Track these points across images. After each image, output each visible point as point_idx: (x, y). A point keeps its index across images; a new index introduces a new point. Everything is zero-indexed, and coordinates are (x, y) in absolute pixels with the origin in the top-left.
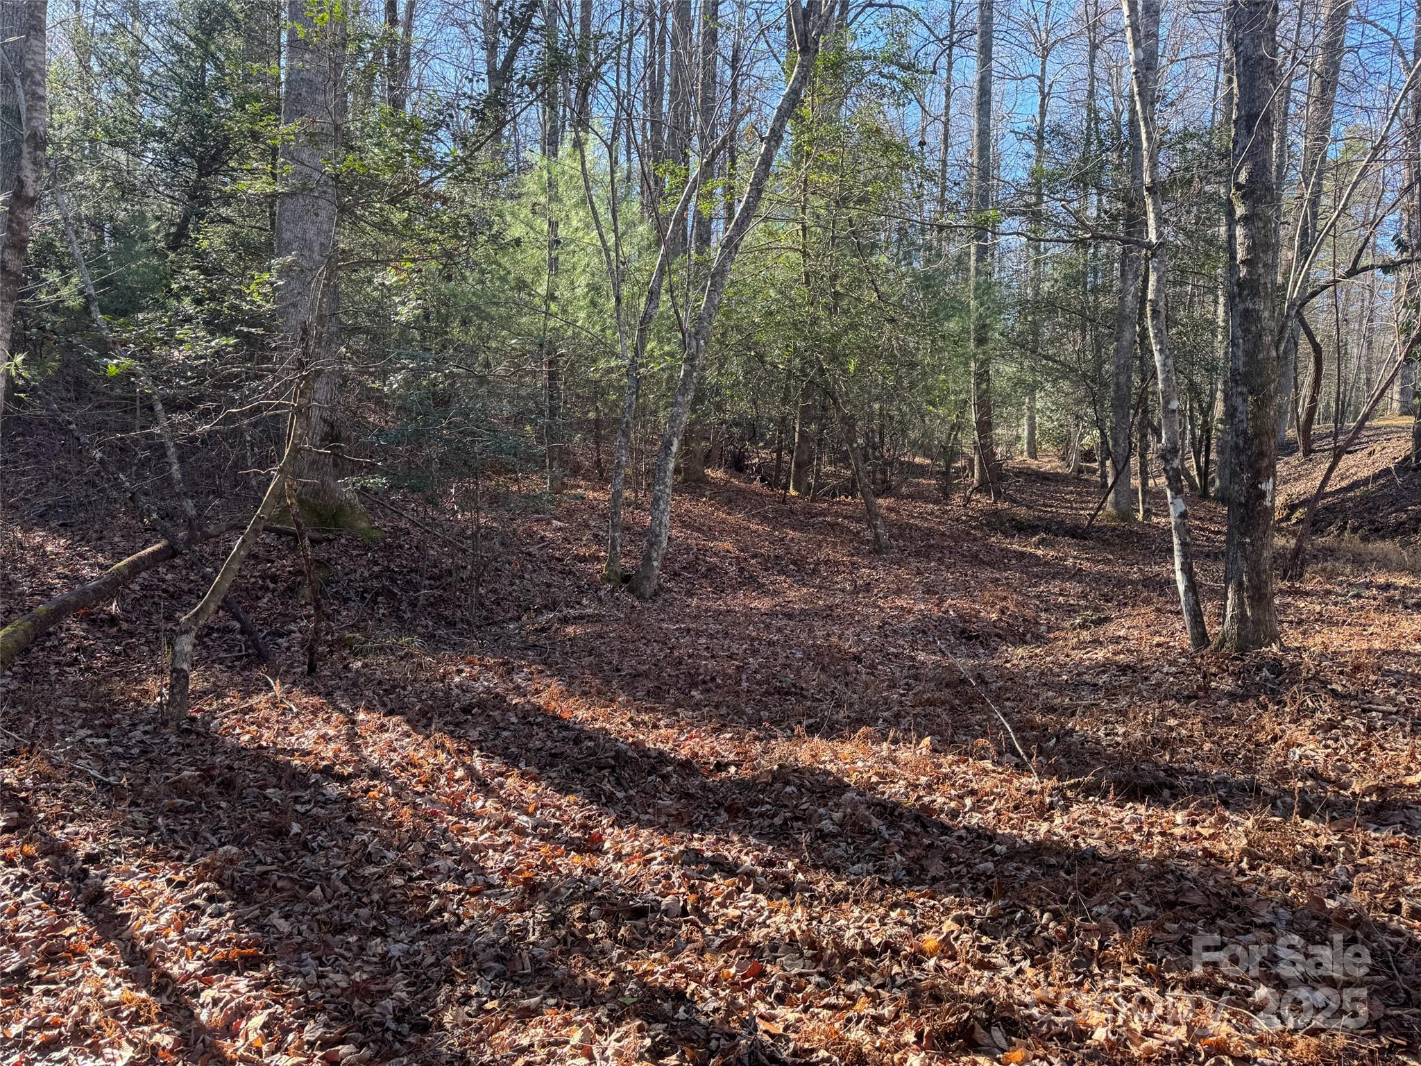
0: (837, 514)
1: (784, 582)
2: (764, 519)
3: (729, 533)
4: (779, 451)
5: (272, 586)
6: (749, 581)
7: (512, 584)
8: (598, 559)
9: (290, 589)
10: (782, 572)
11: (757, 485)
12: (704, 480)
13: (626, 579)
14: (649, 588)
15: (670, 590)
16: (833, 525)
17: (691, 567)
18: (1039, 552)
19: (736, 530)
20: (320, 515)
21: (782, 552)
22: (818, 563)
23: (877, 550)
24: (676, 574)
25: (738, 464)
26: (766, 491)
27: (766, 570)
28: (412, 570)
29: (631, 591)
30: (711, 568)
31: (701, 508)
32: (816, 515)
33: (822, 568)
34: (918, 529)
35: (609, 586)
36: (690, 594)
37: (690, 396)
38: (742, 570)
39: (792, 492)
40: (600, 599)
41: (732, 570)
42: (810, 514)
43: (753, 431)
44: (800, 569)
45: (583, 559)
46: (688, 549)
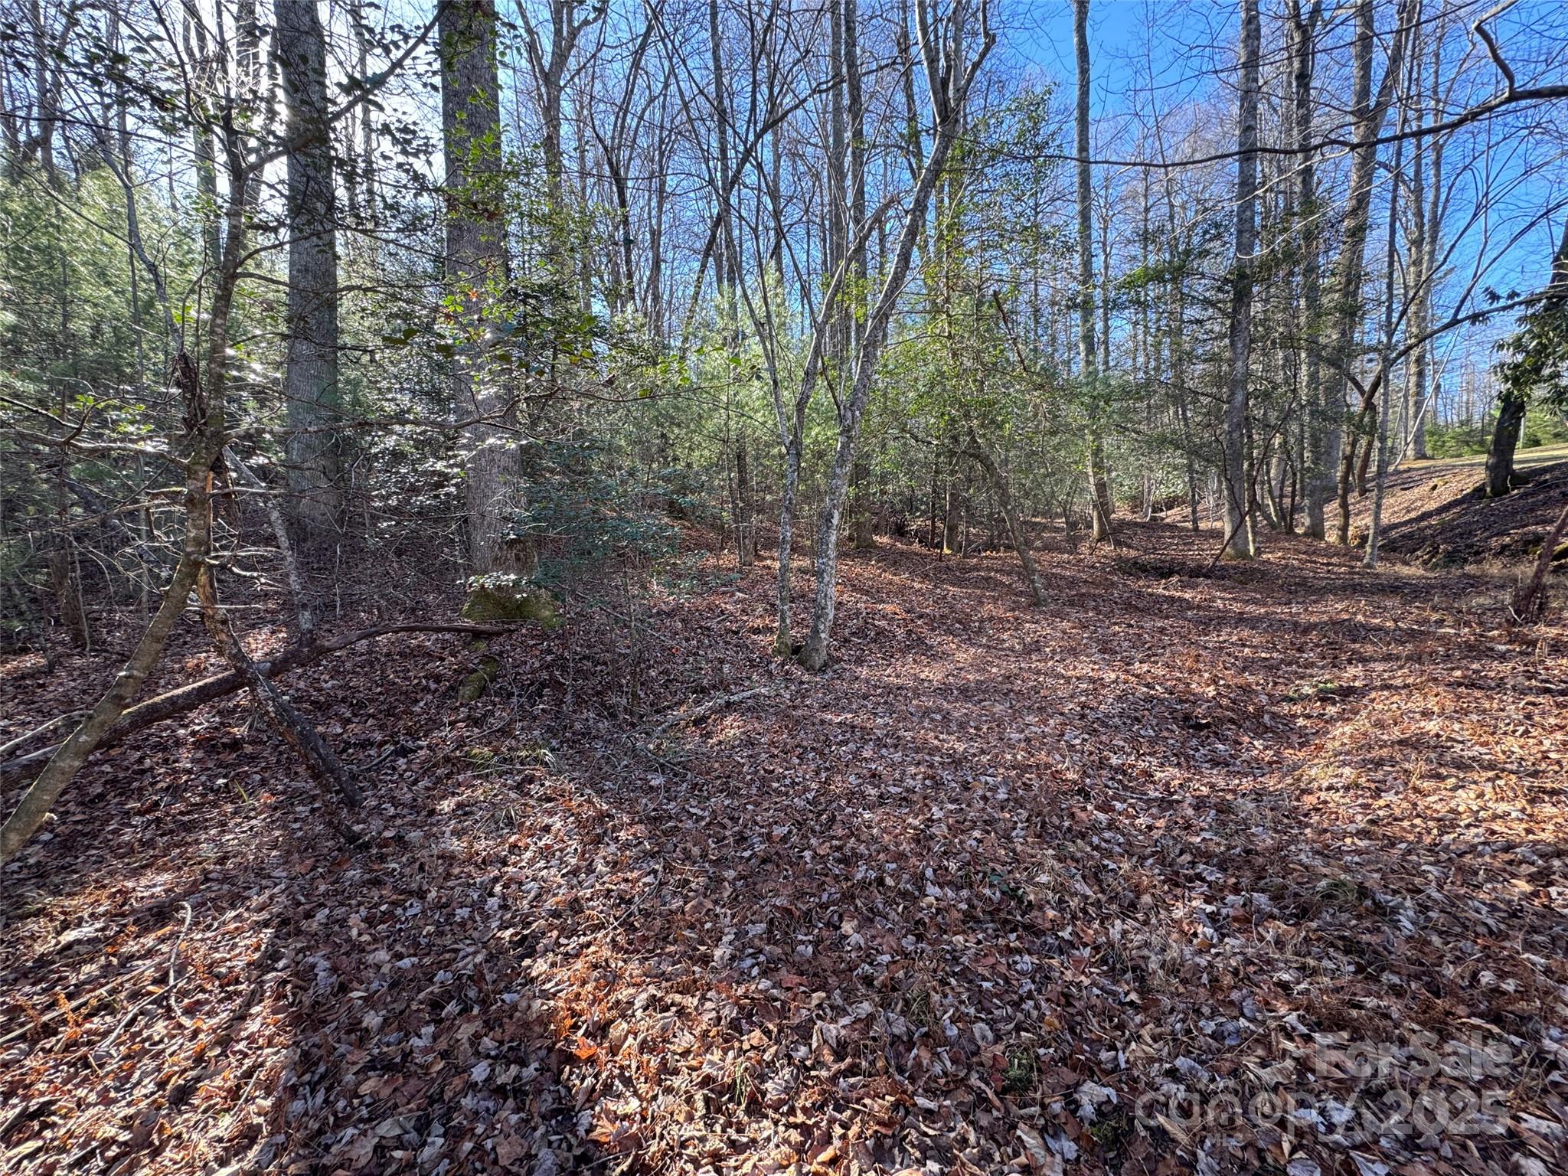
0: (989, 569)
1: (950, 644)
2: (925, 577)
3: (896, 595)
4: (933, 519)
5: (433, 686)
6: (917, 645)
7: (685, 662)
8: (771, 630)
9: (452, 688)
10: (949, 632)
11: (916, 546)
12: (873, 545)
13: (796, 650)
14: (818, 660)
15: (839, 660)
16: (987, 579)
17: (860, 632)
18: (1187, 596)
19: (902, 590)
20: (504, 608)
21: (946, 611)
22: (982, 621)
23: (1035, 603)
24: (846, 641)
25: (900, 531)
26: (924, 551)
27: (933, 630)
28: (585, 657)
29: (801, 663)
30: (880, 632)
31: (869, 571)
32: (971, 570)
33: (987, 625)
34: (1063, 577)
35: (779, 659)
36: (859, 661)
37: (849, 467)
38: (909, 632)
39: (946, 551)
40: (770, 674)
41: (900, 633)
42: (966, 570)
43: (910, 504)
44: (966, 629)
45: (757, 631)
46: (858, 614)
